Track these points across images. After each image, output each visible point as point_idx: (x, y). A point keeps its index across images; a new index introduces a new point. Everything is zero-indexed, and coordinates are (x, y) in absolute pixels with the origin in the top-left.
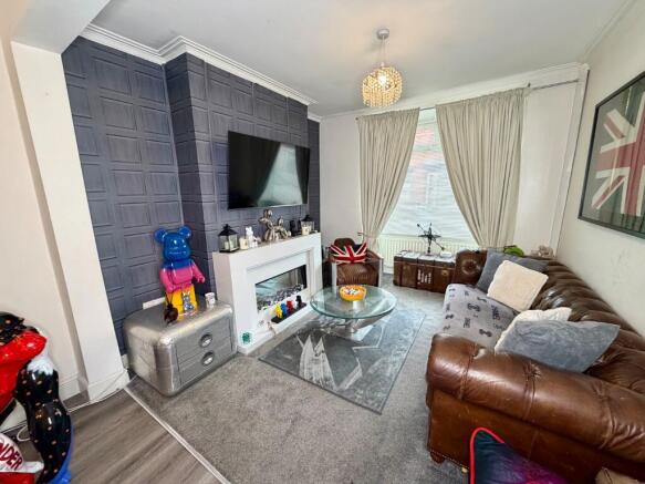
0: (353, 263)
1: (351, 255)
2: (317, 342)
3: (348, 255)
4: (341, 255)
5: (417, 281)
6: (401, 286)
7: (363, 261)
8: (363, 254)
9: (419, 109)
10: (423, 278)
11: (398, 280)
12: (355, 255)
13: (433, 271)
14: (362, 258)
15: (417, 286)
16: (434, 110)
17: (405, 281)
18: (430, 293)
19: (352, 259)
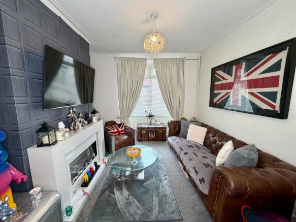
0: (119, 134)
1: (118, 130)
2: (122, 190)
3: (116, 130)
4: (113, 131)
5: (149, 137)
6: (141, 141)
7: (123, 132)
8: (123, 128)
9: (146, 59)
10: (151, 136)
11: (140, 139)
12: (120, 129)
13: (156, 132)
14: (123, 131)
15: (149, 140)
16: (153, 61)
17: (143, 138)
18: (155, 142)
19: (119, 132)
